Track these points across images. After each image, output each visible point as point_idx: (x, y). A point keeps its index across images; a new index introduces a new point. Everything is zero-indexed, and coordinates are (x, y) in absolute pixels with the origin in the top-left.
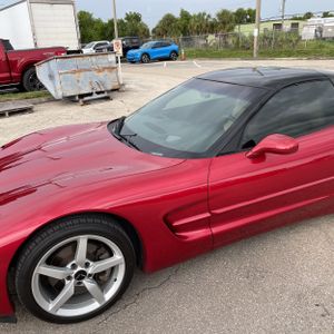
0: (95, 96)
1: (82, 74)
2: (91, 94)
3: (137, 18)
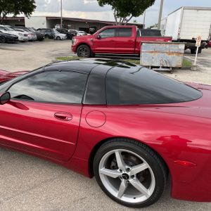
0: (161, 69)
1: (157, 54)
2: (158, 67)
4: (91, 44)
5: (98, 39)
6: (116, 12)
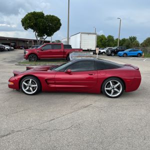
3: (134, 38)
4: (38, 54)
5: (42, 50)
6: (37, 34)
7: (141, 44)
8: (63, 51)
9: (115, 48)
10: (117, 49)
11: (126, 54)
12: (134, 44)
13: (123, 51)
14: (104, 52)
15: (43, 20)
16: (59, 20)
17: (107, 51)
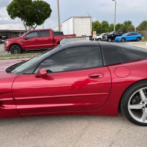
3: (130, 23)
5: (26, 39)
6: (25, 22)
7: (137, 29)
8: (52, 38)
9: (111, 33)
10: (113, 34)
11: (124, 38)
12: (129, 29)
13: (121, 35)
14: (100, 38)
15: (30, 6)
16: (49, 6)
17: (103, 37)
